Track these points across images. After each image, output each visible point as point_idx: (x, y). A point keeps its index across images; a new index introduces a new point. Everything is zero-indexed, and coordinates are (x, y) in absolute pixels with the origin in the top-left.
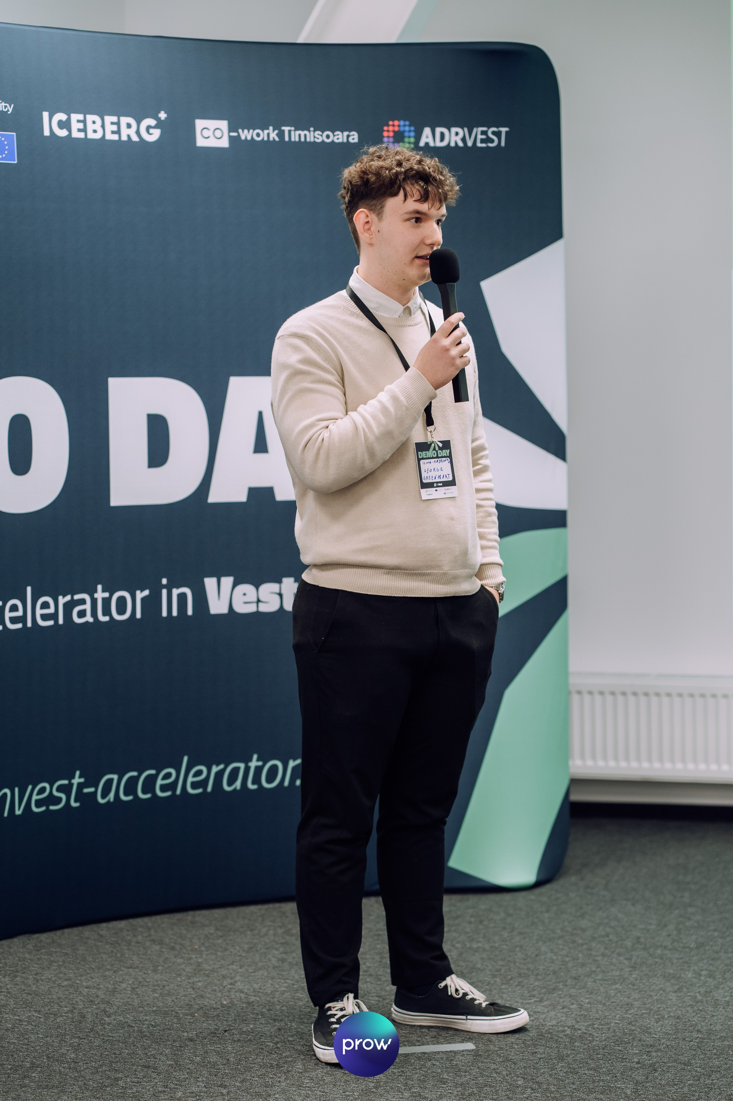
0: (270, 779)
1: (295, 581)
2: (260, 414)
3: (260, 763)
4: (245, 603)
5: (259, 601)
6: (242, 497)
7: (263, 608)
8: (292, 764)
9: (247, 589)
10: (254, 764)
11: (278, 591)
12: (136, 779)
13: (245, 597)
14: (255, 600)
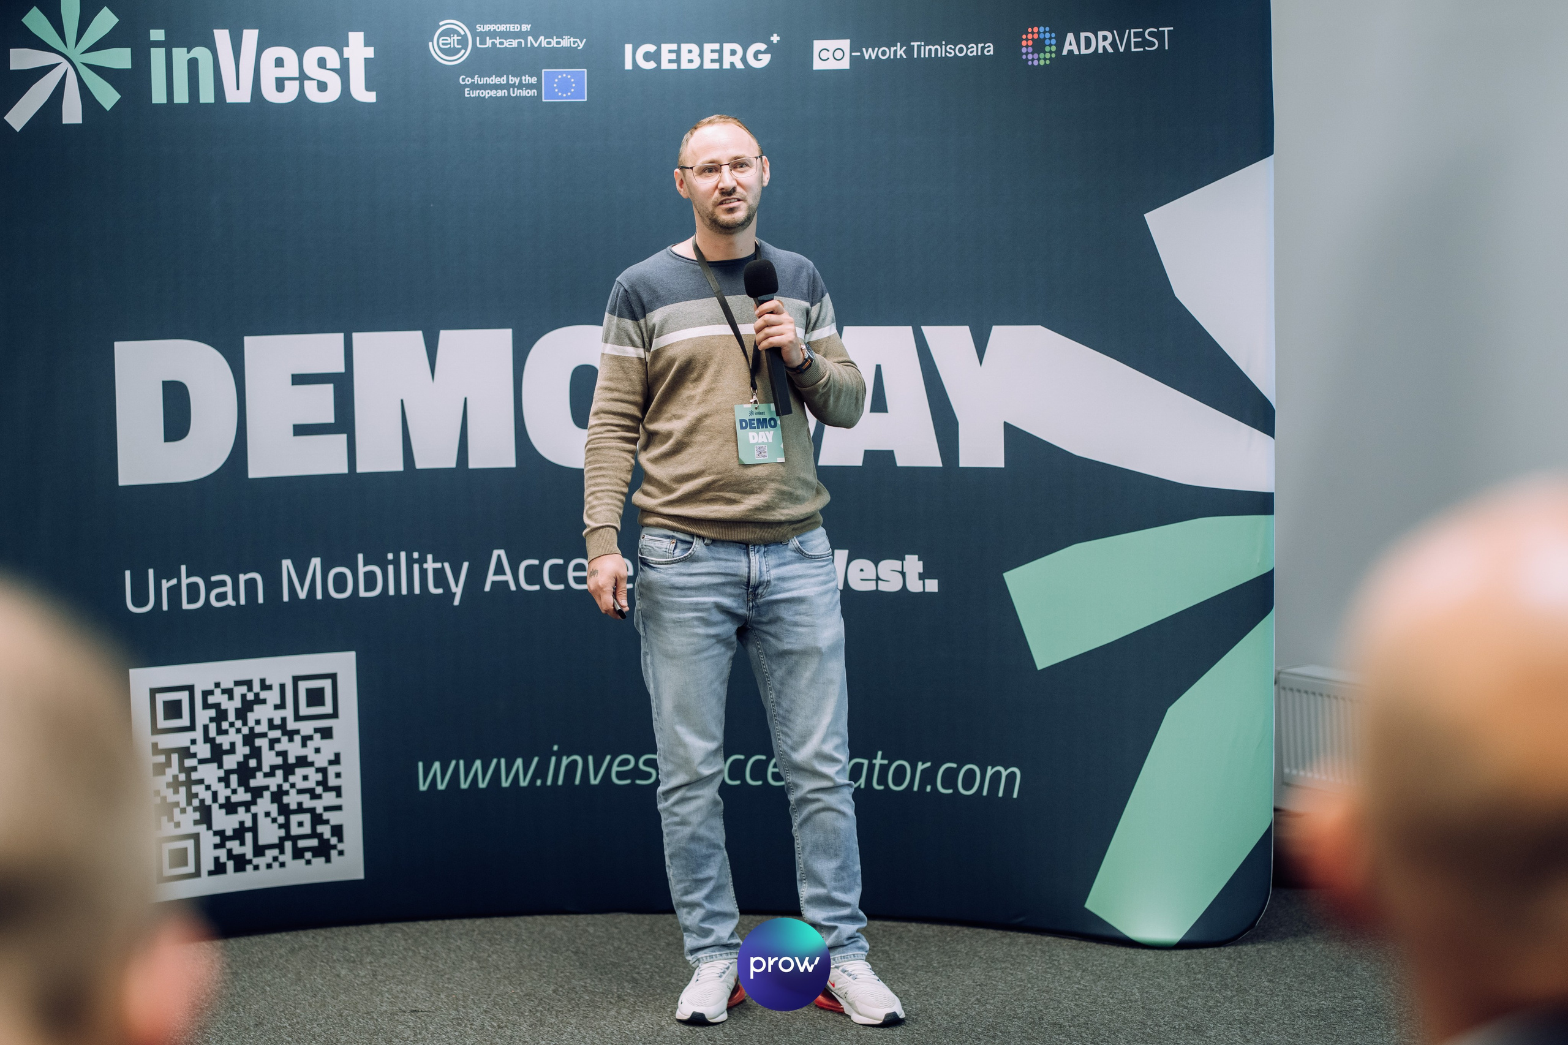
0: (898, 780)
1: (919, 560)
2: (878, 367)
3: (886, 762)
4: (862, 580)
5: (878, 579)
6: (859, 462)
7: (883, 587)
8: (921, 767)
9: (866, 564)
10: (878, 761)
11: (901, 570)
12: (743, 763)
13: (862, 572)
14: (875, 578)
